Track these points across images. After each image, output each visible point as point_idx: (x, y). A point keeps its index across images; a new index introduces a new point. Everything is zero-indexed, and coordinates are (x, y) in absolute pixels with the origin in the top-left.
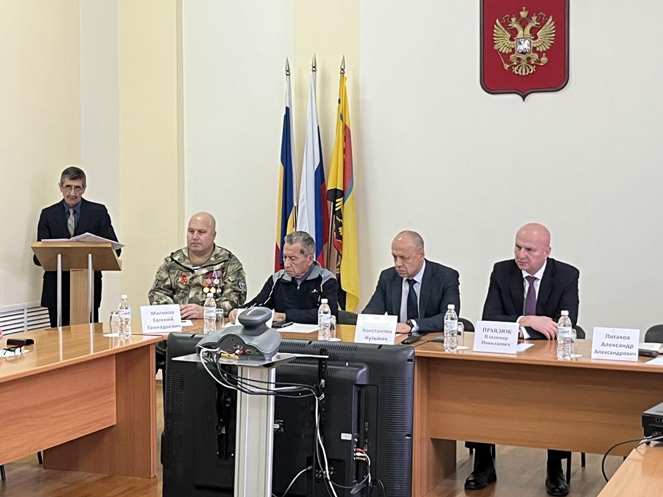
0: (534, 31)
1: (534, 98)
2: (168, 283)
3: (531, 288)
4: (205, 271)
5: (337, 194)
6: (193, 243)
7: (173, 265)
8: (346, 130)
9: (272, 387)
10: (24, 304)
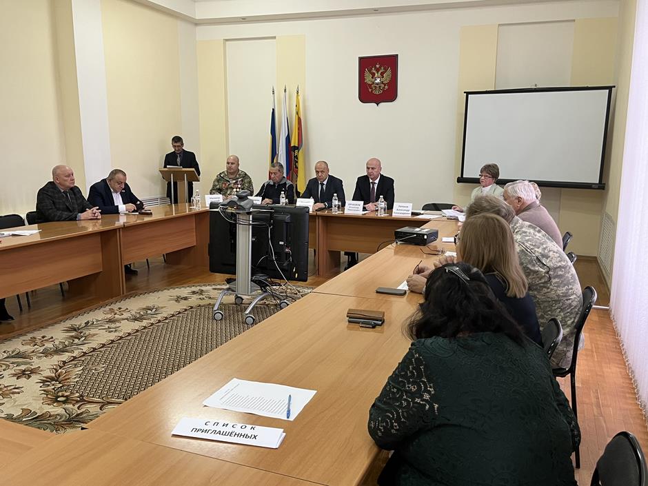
0: (382, 74)
1: (382, 104)
2: (218, 187)
3: (373, 187)
4: (234, 181)
5: (296, 148)
6: (229, 168)
7: (220, 179)
8: (299, 120)
9: (251, 222)
10: (159, 196)
